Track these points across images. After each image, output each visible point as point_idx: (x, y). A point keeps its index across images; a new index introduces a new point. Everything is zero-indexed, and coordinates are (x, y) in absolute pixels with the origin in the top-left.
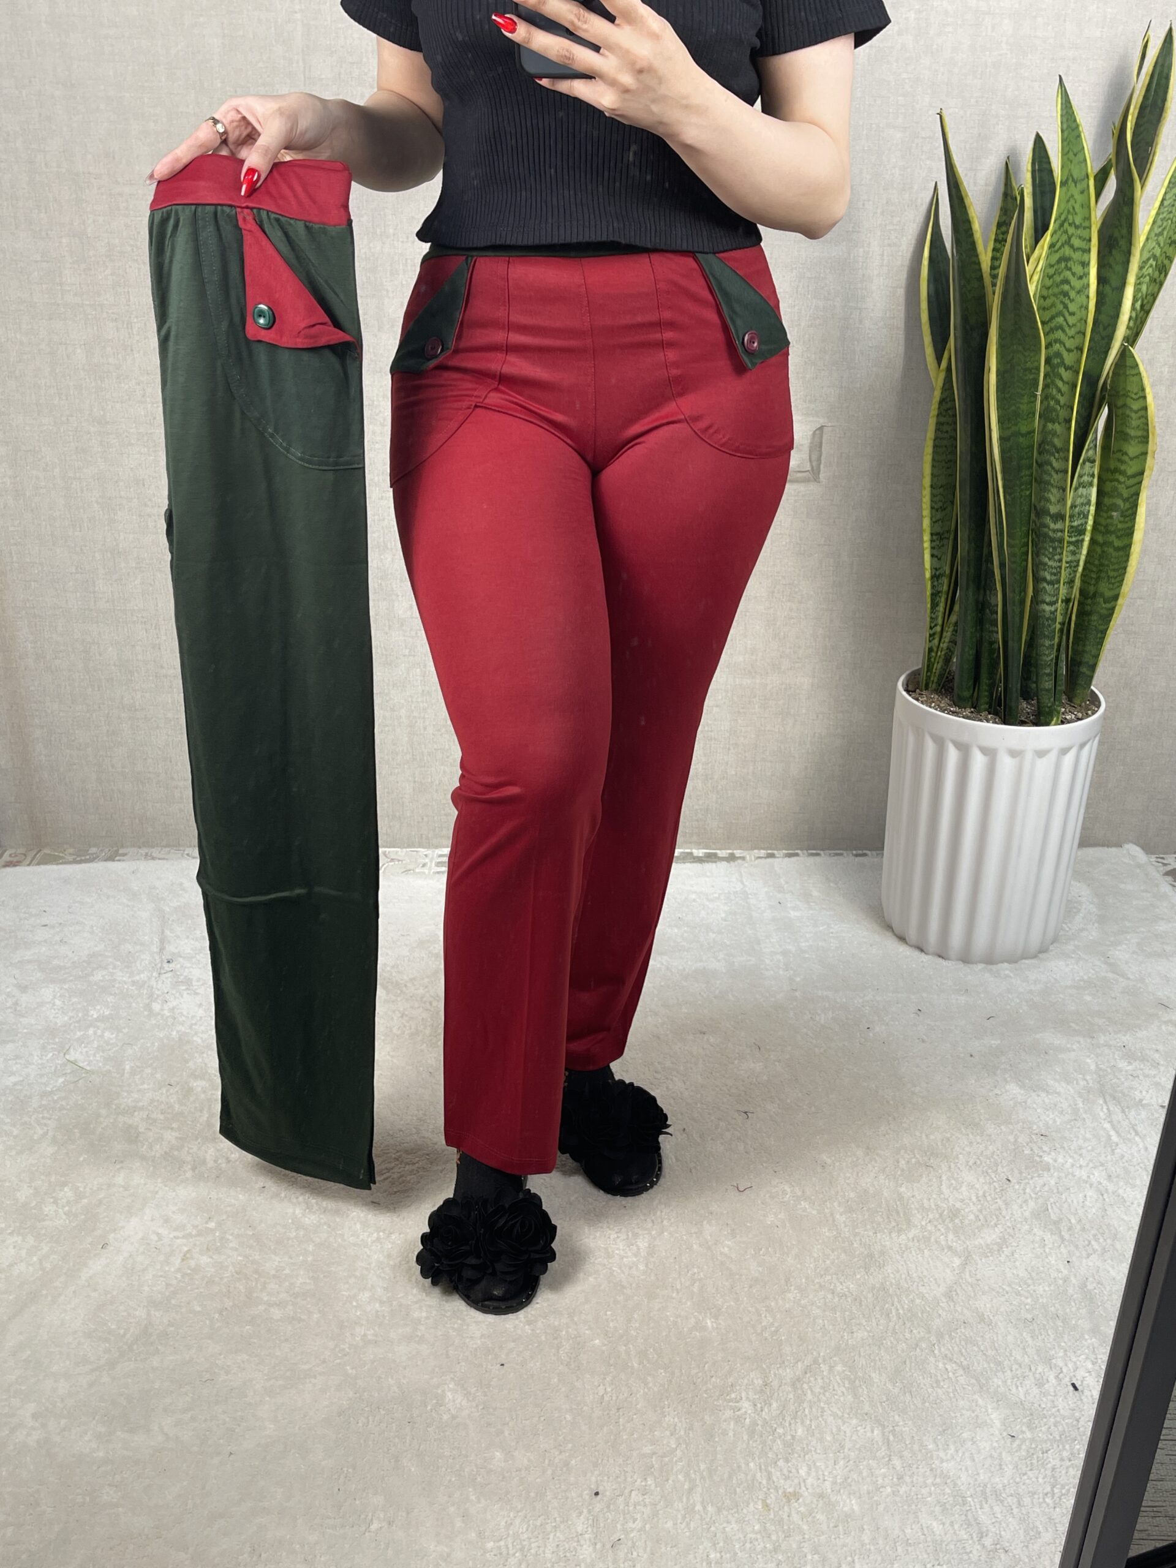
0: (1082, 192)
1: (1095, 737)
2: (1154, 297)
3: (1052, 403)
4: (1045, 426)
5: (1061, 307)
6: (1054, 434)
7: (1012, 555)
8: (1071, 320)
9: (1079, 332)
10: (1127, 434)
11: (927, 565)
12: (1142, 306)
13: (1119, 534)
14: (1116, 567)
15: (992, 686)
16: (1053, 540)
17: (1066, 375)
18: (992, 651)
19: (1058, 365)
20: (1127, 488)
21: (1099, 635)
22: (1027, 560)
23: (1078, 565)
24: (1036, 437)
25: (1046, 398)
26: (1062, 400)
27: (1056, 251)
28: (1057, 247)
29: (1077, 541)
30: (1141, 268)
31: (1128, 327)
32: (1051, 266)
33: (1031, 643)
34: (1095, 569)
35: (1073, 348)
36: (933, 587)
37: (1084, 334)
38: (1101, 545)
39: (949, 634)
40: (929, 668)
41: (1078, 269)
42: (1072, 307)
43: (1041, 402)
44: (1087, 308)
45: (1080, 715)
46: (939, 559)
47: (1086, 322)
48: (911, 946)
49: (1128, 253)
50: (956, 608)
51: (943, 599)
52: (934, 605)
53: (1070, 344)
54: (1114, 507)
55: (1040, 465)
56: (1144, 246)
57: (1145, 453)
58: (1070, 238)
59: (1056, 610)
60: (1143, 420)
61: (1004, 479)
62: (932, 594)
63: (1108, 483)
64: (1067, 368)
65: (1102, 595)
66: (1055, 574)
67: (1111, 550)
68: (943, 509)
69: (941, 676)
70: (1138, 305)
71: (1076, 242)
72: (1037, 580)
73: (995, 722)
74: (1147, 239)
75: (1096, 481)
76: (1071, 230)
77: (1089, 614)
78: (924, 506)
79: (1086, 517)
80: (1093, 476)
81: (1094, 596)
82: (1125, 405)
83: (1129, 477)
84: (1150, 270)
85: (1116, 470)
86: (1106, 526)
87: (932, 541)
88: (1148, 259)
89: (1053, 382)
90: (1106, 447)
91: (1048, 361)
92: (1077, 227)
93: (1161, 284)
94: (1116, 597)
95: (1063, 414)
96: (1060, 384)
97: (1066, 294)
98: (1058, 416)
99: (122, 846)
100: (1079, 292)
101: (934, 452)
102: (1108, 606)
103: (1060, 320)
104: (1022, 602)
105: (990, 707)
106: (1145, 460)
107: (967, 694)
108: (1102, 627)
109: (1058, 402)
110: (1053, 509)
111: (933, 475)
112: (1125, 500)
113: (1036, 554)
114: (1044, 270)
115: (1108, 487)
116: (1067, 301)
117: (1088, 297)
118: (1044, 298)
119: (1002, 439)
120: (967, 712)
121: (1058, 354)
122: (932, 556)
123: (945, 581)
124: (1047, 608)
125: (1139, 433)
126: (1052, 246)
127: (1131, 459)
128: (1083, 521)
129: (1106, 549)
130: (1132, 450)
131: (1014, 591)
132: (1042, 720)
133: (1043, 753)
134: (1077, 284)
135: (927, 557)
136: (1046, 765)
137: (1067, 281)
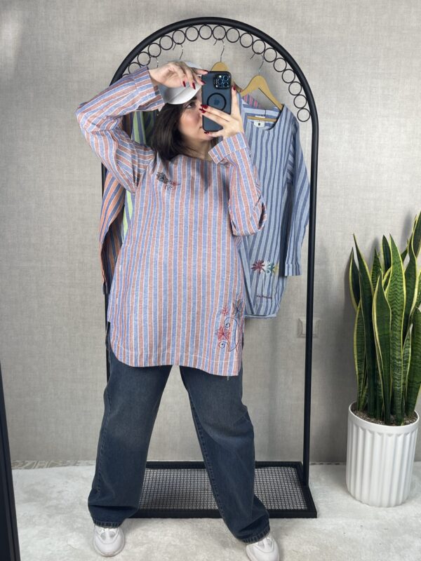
1: (416, 428)
3: (395, 326)
4: (393, 332)
5: (395, 298)
6: (396, 334)
7: (384, 370)
8: (399, 302)
10: (419, 333)
11: (357, 370)
15: (381, 410)
16: (398, 367)
17: (399, 318)
18: (381, 399)
19: (396, 315)
22: (390, 372)
23: (407, 372)
24: (391, 335)
25: (392, 324)
29: (406, 365)
31: (417, 299)
33: (393, 396)
34: (412, 373)
36: (359, 377)
37: (403, 306)
38: (414, 366)
39: (365, 392)
40: (359, 403)
41: (400, 287)
42: (399, 298)
43: (391, 326)
44: (403, 298)
45: (411, 421)
46: (361, 368)
47: (403, 302)
48: (357, 500)
49: (415, 279)
50: (367, 384)
51: (363, 381)
52: (360, 383)
53: (399, 308)
54: (417, 354)
55: (392, 344)
59: (400, 389)
61: (381, 347)
62: (359, 380)
64: (399, 316)
65: (415, 382)
66: (399, 377)
67: (417, 368)
68: (361, 352)
69: (363, 406)
70: (420, 293)
71: (398, 280)
72: (394, 379)
73: (382, 424)
75: (410, 346)
77: (412, 387)
78: (355, 351)
79: (408, 357)
80: (409, 344)
81: (413, 382)
82: (418, 324)
85: (417, 343)
86: (415, 360)
87: (358, 362)
89: (394, 319)
90: (413, 336)
91: (392, 313)
92: (398, 275)
95: (398, 329)
96: (397, 320)
97: (396, 294)
98: (396, 329)
101: (357, 334)
102: (418, 385)
103: (396, 301)
104: (389, 385)
105: (380, 418)
107: (372, 413)
108: (416, 392)
109: (397, 326)
110: (397, 358)
111: (357, 341)
113: (393, 371)
115: (415, 348)
116: (397, 296)
117: (404, 295)
119: (379, 336)
120: (373, 420)
121: (395, 311)
123: (363, 375)
124: (397, 388)
126: (391, 281)
128: (407, 359)
129: (415, 368)
131: (386, 382)
132: (398, 423)
133: (399, 435)
134: (400, 291)
135: (357, 368)
136: (400, 439)
137: (396, 291)
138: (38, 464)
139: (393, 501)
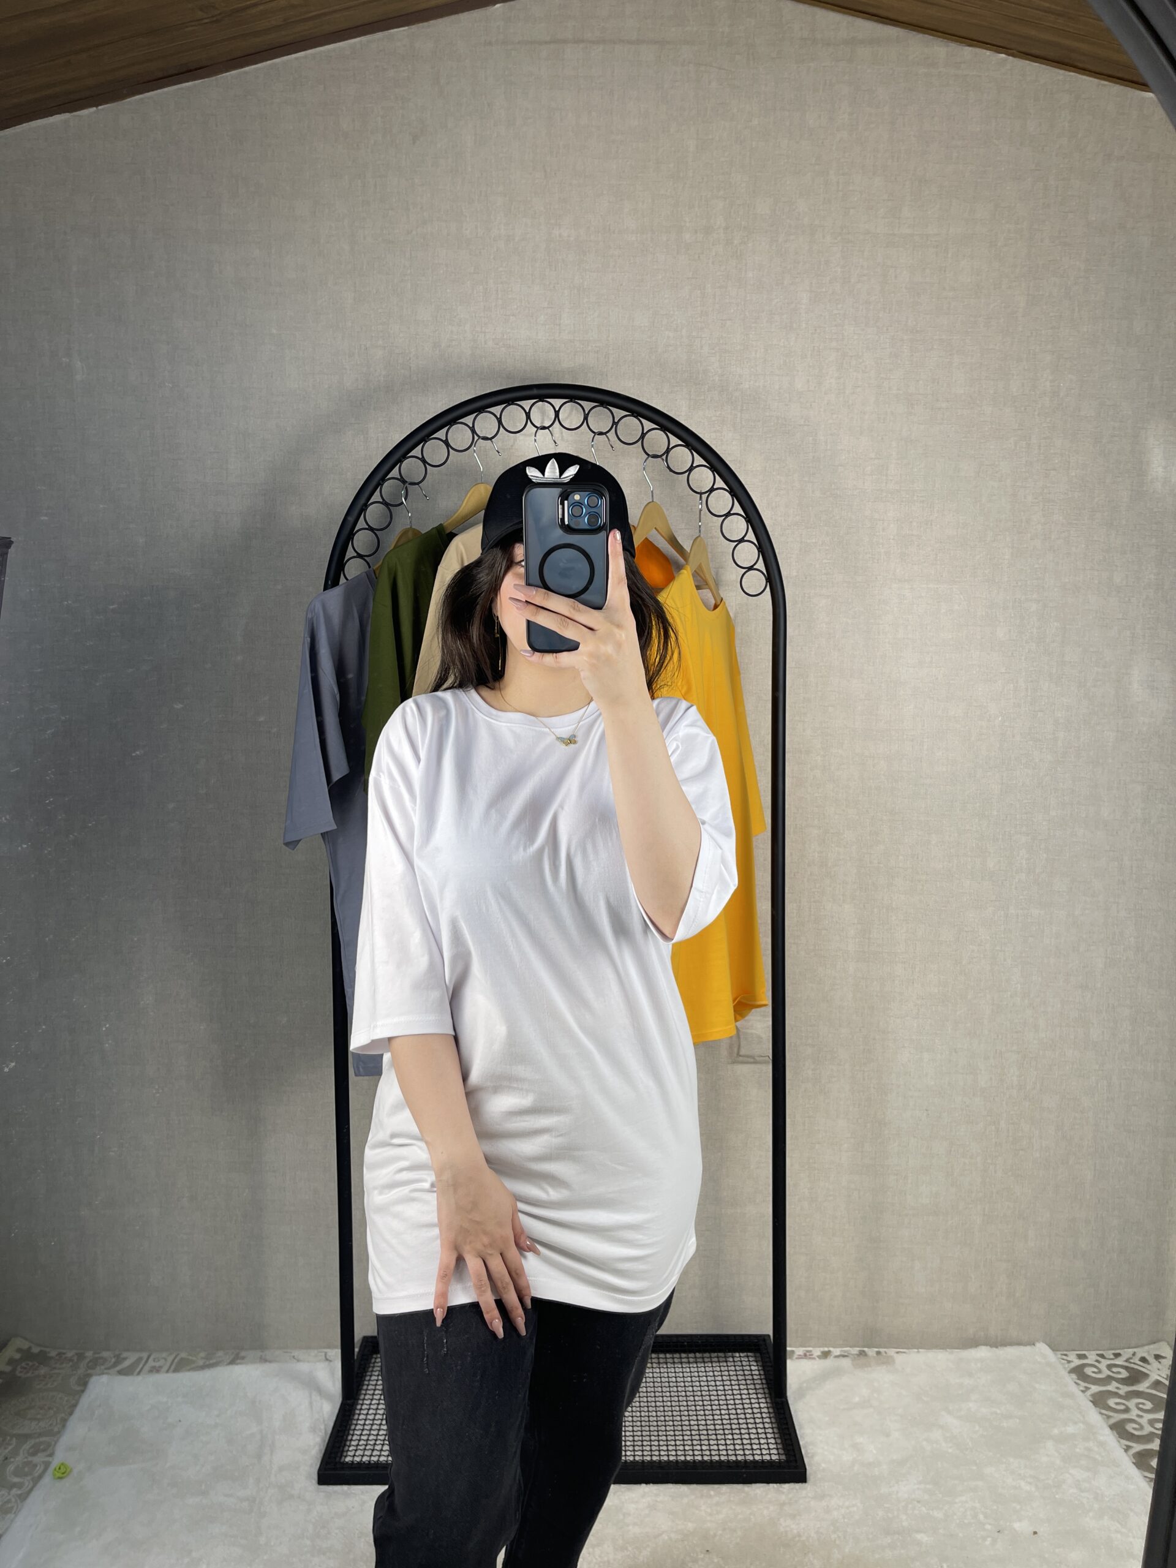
99: (243, 1349)
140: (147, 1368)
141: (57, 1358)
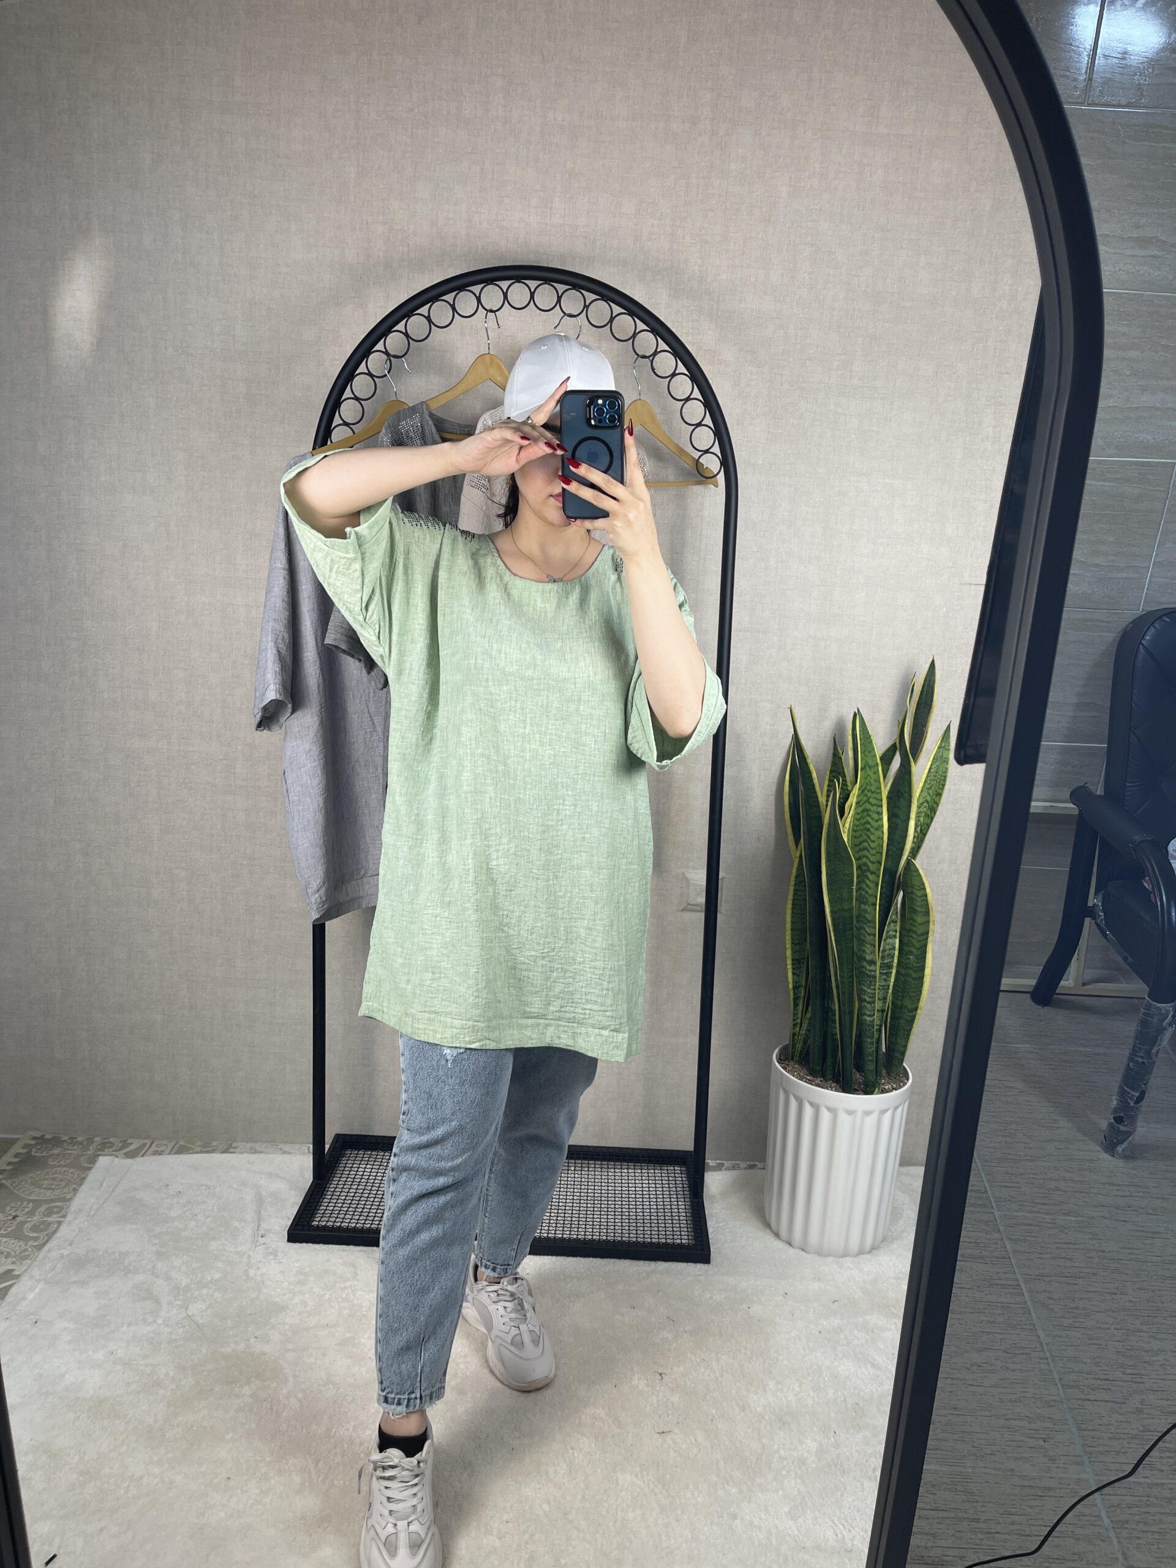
0: (875, 773)
1: (905, 1101)
2: (929, 826)
3: (863, 893)
4: (859, 906)
5: (866, 837)
6: (866, 911)
7: (843, 983)
8: (873, 845)
9: (878, 853)
10: (915, 910)
11: (790, 980)
12: (921, 830)
13: (915, 969)
14: (915, 990)
15: (835, 1062)
16: (869, 976)
17: (871, 877)
18: (834, 1040)
19: (866, 871)
20: (918, 941)
21: (906, 1033)
22: (853, 986)
23: (889, 989)
24: (855, 912)
25: (859, 889)
26: (870, 892)
27: (861, 806)
28: (861, 803)
29: (887, 973)
30: (919, 808)
31: (913, 842)
32: (858, 814)
33: (859, 1036)
34: (900, 990)
35: (875, 861)
36: (794, 994)
37: (882, 854)
38: (904, 976)
39: (806, 1025)
40: (794, 1046)
41: (876, 816)
42: (872, 837)
43: (857, 891)
44: (882, 839)
45: (895, 1086)
46: (798, 976)
47: (882, 847)
48: (783, 1241)
49: (910, 801)
50: (810, 1009)
51: (801, 1002)
52: (796, 1005)
53: (872, 861)
54: (911, 953)
55: (858, 929)
56: (920, 795)
57: (929, 922)
58: (868, 799)
59: (874, 1020)
60: (925, 902)
61: (835, 935)
62: (794, 999)
63: (905, 937)
64: (872, 873)
65: (906, 1007)
66: (871, 998)
67: (910, 979)
68: (800, 944)
69: (801, 1052)
70: (919, 829)
71: (873, 801)
72: (861, 1000)
73: (836, 1090)
74: (922, 791)
75: (898, 934)
76: (869, 794)
77: (899, 1018)
78: (787, 942)
79: (893, 957)
80: (896, 931)
81: (901, 1007)
82: (912, 893)
83: (919, 936)
84: (925, 809)
85: (910, 930)
86: (906, 964)
87: (793, 964)
88: (923, 803)
89: (864, 881)
90: (903, 915)
91: (859, 868)
92: (873, 793)
93: (932, 819)
94: (916, 1009)
95: (871, 900)
96: (868, 882)
97: (868, 830)
98: (867, 901)
99: (235, 1141)
100: (876, 829)
101: (793, 908)
102: (911, 1014)
103: (866, 844)
104: (851, 1013)
105: (834, 1077)
106: (928, 926)
107: (818, 1068)
108: (907, 1028)
109: (867, 893)
110: (868, 957)
111: (792, 922)
112: (918, 949)
113: (860, 983)
114: (854, 816)
115: (905, 940)
116: (869, 834)
117: (883, 832)
118: (855, 831)
119: (832, 912)
120: (818, 1081)
121: (865, 864)
122: (794, 974)
123: (803, 990)
124: (868, 1019)
125: (924, 910)
126: (857, 803)
127: (920, 925)
128: (891, 960)
129: (907, 978)
130: (920, 919)
131: (845, 1006)
132: (868, 1090)
133: (867, 1113)
134: (875, 824)
135: (790, 975)
136: (871, 1121)
137: (868, 823)
138: (154, 1148)
139: (854, 1243)
140: (150, 1151)
141: (69, 1141)
